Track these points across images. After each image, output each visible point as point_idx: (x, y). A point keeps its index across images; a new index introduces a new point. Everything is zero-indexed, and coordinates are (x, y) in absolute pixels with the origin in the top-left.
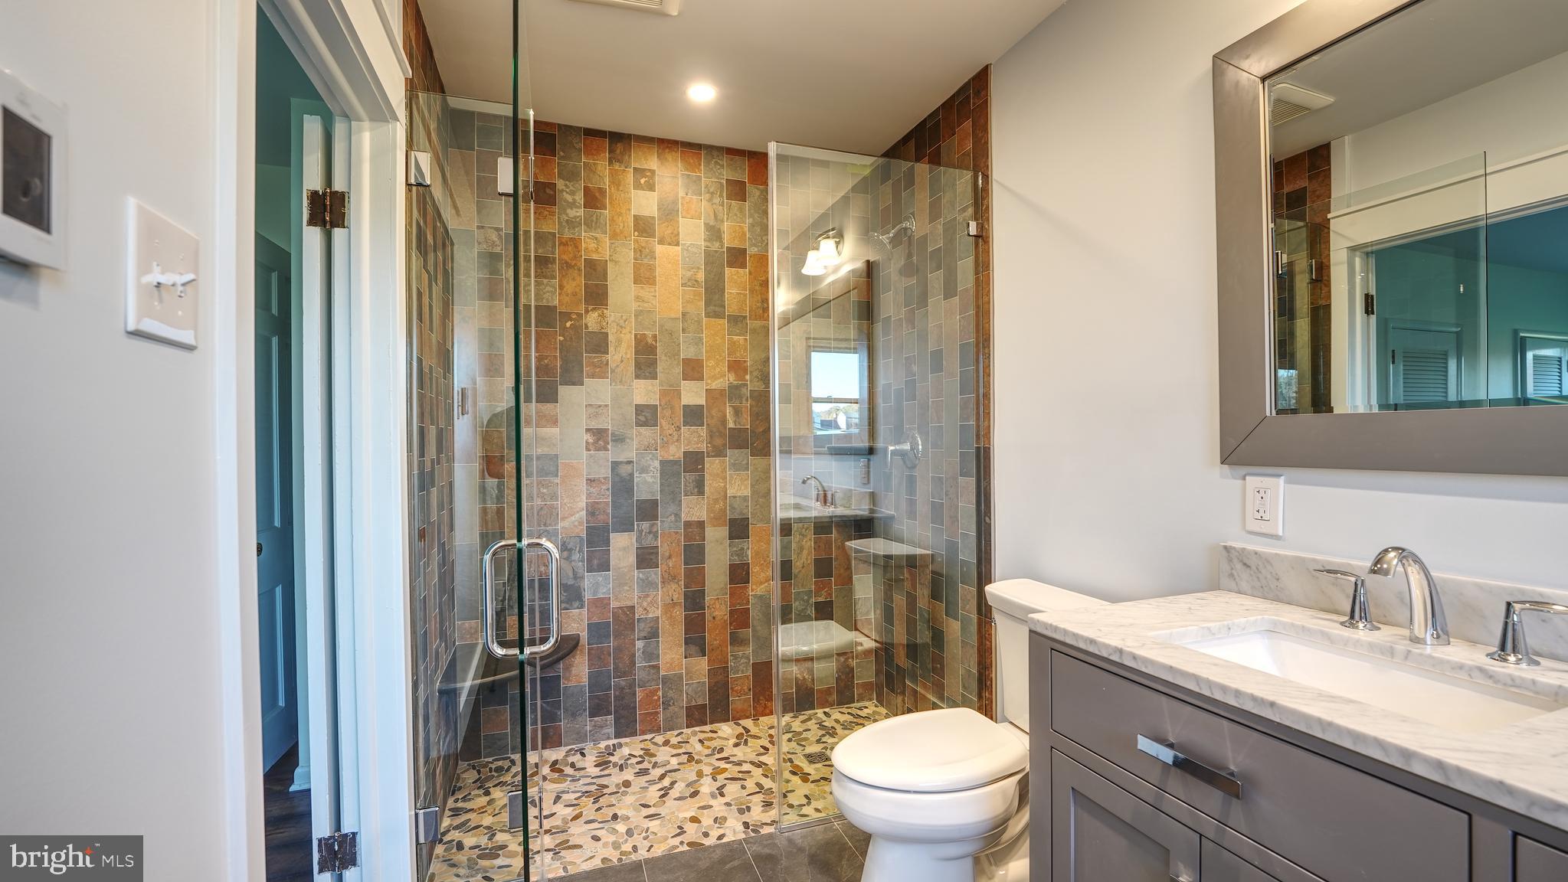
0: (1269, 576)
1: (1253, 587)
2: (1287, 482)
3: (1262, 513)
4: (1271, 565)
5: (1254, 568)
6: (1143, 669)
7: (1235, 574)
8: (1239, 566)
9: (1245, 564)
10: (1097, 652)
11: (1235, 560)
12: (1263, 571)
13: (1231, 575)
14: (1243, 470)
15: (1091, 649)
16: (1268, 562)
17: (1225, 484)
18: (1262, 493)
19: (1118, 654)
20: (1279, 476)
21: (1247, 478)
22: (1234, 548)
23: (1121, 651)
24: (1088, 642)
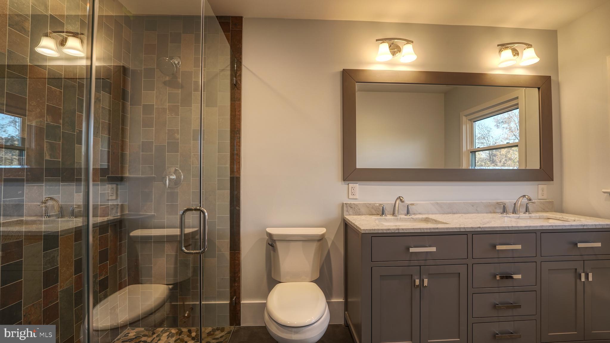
0: (357, 209)
1: (353, 213)
2: (359, 185)
3: (353, 193)
4: (358, 206)
5: (353, 208)
6: (406, 232)
7: (348, 210)
8: (349, 208)
9: (351, 207)
10: (390, 232)
11: (348, 207)
12: (356, 208)
13: (347, 211)
14: (348, 182)
15: (388, 232)
16: (357, 205)
17: (343, 187)
18: (354, 188)
19: (398, 230)
20: (357, 183)
21: (350, 184)
22: (348, 203)
23: (398, 229)
24: (387, 230)
